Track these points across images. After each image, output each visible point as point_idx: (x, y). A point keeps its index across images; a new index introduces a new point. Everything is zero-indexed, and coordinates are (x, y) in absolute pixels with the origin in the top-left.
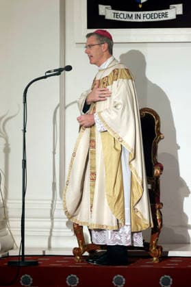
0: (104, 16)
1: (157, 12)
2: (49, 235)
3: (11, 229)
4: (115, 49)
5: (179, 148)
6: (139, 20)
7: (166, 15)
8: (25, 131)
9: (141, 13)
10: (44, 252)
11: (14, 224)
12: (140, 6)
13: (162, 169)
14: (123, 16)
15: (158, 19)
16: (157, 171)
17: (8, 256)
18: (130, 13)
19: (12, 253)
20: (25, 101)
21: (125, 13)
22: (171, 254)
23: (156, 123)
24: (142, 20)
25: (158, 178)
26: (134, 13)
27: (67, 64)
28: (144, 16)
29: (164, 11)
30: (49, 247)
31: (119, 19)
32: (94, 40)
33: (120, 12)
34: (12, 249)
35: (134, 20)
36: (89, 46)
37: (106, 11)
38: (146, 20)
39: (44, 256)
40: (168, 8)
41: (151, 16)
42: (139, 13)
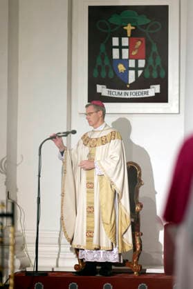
0: (100, 93)
1: (141, 91)
2: (57, 256)
3: (29, 253)
4: (106, 118)
5: (156, 193)
6: (127, 97)
7: (147, 93)
8: (39, 176)
9: (129, 91)
10: (53, 269)
11: (31, 249)
12: (128, 86)
13: (141, 206)
14: (115, 93)
15: (141, 96)
16: (137, 208)
17: (26, 271)
18: (120, 91)
19: (28, 269)
20: (40, 154)
21: (117, 91)
22: (148, 271)
23: (138, 173)
24: (129, 97)
25: (138, 213)
26: (123, 91)
27: (73, 129)
28: (131, 94)
29: (146, 90)
30: (57, 266)
31: (112, 96)
32: (92, 109)
33: (113, 90)
34: (29, 266)
35: (123, 96)
36: (89, 114)
37: (102, 90)
38: (132, 96)
39: (53, 272)
40: (149, 88)
41: (136, 94)
42: (127, 91)
